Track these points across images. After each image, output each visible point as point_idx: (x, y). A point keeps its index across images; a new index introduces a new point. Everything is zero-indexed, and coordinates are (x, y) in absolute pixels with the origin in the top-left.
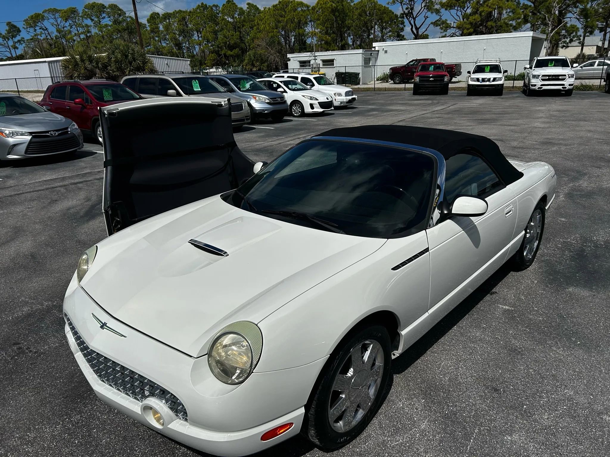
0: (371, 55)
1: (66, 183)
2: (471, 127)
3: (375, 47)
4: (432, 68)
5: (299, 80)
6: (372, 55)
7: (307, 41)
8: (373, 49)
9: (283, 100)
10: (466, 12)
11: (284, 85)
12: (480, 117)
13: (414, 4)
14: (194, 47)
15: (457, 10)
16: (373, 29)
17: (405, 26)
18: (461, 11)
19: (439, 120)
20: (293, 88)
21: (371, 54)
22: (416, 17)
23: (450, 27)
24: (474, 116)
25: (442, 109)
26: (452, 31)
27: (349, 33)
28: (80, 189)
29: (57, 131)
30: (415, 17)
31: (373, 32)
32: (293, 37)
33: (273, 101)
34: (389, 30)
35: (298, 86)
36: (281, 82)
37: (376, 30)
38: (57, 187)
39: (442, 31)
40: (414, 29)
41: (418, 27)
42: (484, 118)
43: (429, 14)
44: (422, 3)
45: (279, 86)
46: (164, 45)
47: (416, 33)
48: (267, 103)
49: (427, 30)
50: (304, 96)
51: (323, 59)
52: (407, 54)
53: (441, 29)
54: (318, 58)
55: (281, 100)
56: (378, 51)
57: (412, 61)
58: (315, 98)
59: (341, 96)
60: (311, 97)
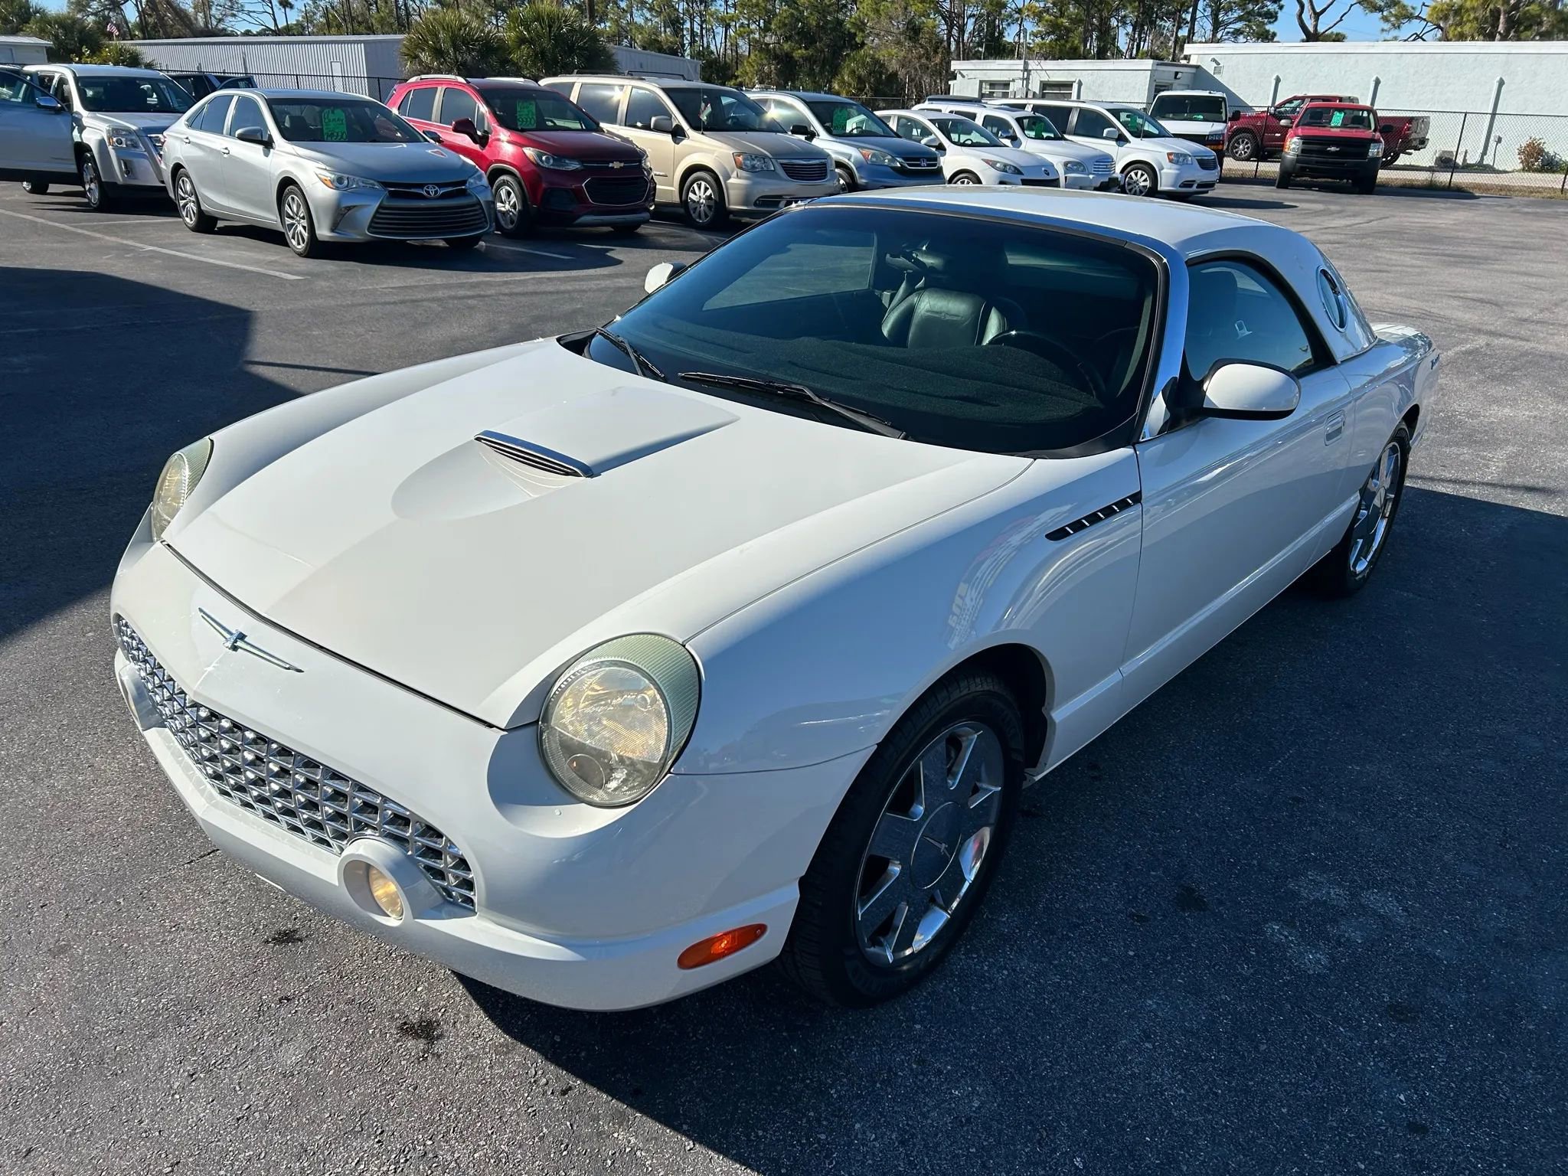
0: (1175, 78)
1: (440, 294)
2: (1417, 270)
3: (1187, 58)
4: (1338, 118)
5: (979, 121)
6: (1179, 76)
7: (1006, 34)
8: (1184, 62)
9: (935, 165)
11: (939, 128)
12: (1450, 250)
14: (713, 32)
16: (1191, 10)
17: (1281, 8)
19: (1335, 248)
20: (962, 141)
21: (1177, 73)
23: (1410, 17)
24: (1434, 247)
25: (1350, 226)
26: (1416, 26)
27: (1125, 17)
28: (471, 308)
29: (440, 186)
31: (1188, 17)
32: (972, 20)
33: (908, 164)
34: (1236, 15)
35: (975, 137)
36: (933, 121)
37: (1199, 14)
38: (422, 300)
39: (1386, 26)
40: (1307, 16)
41: (1318, 11)
42: (1460, 253)
45: (926, 132)
46: (639, 20)
47: (1310, 25)
48: (895, 169)
49: (1341, 20)
50: (987, 162)
51: (1046, 79)
52: (1278, 80)
53: (1386, 19)
54: (1033, 74)
55: (928, 165)
56: (1198, 67)
57: (1290, 101)
58: (1015, 168)
59: (1082, 172)
60: (1005, 165)
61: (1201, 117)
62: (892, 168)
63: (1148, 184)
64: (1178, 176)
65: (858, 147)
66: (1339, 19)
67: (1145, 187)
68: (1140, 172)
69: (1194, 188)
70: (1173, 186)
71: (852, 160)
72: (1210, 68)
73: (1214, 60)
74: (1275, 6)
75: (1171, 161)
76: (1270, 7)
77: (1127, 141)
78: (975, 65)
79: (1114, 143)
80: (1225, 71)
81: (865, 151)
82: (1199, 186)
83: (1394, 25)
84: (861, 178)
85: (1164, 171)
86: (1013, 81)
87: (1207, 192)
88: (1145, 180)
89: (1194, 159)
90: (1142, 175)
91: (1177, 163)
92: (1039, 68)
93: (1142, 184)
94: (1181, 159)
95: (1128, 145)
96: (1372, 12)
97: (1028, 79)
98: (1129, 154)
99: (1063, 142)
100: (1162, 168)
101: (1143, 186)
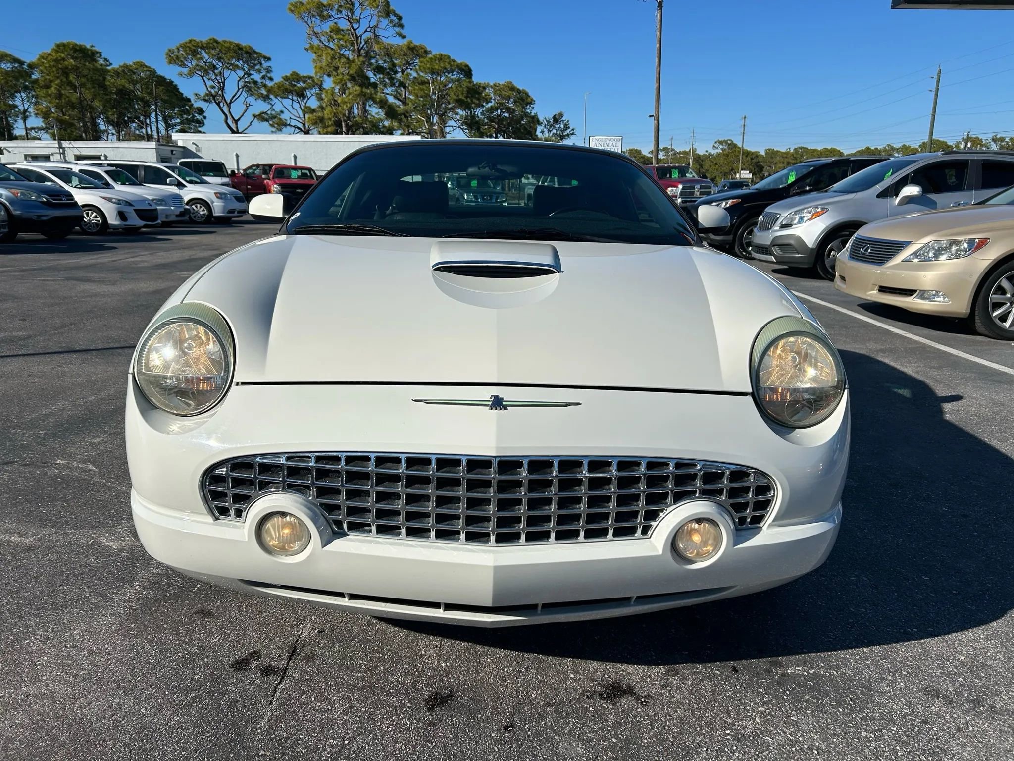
0: (173, 154)
3: (175, 142)
4: (294, 174)
6: (174, 152)
8: (174, 144)
9: (73, 200)
10: (307, 105)
13: (225, 80)
15: (293, 100)
18: (299, 102)
21: (171, 151)
22: (231, 102)
30: (229, 102)
36: (48, 172)
39: (274, 130)
40: (230, 121)
41: (236, 119)
43: (251, 100)
44: (238, 81)
47: (233, 126)
48: (43, 202)
49: (251, 125)
50: (104, 198)
51: (78, 153)
52: (237, 156)
53: (272, 126)
54: (68, 151)
55: (68, 200)
56: (184, 147)
57: (250, 168)
58: (127, 202)
59: (165, 205)
60: (119, 200)
61: (212, 174)
62: (40, 202)
63: (206, 212)
64: (224, 207)
65: (6, 188)
66: (249, 124)
67: (204, 214)
68: (198, 205)
69: (236, 214)
70: (223, 213)
71: (4, 197)
72: (193, 148)
73: (194, 143)
74: (201, 117)
75: (218, 197)
76: (198, 117)
77: (185, 186)
78: (17, 144)
79: (176, 188)
80: (203, 150)
81: (13, 191)
82: (239, 212)
83: (277, 129)
84: (15, 210)
85: (215, 204)
86: (52, 154)
87: (241, 216)
88: (203, 210)
89: (232, 196)
90: (201, 207)
91: (221, 198)
92: (71, 146)
93: (201, 213)
94: (223, 196)
95: (185, 189)
96: (262, 121)
97: (64, 153)
98: (188, 194)
99: (142, 187)
100: (213, 202)
101: (203, 214)
